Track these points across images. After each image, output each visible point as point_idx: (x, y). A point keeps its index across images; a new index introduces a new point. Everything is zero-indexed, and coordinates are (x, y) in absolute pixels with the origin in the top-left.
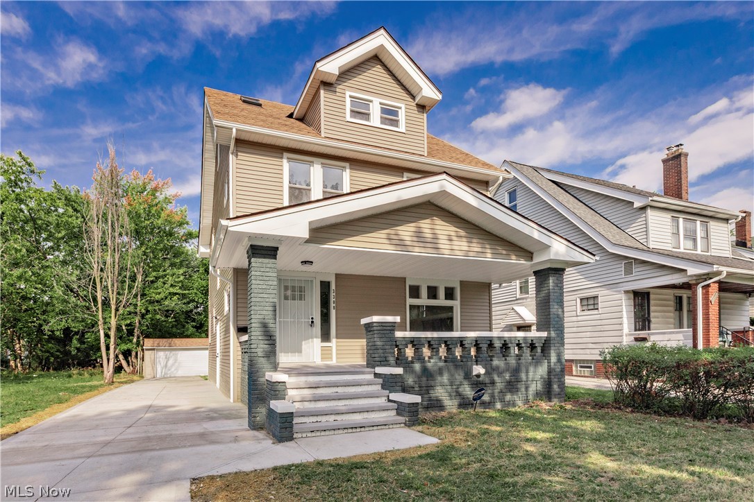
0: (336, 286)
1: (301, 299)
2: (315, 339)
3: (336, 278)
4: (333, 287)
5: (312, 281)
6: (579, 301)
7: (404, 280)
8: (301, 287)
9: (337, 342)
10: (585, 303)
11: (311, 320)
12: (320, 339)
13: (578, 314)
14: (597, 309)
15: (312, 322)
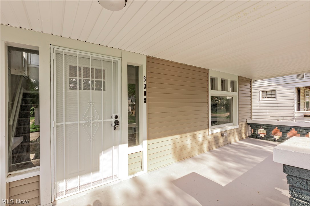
0: (148, 72)
1: (99, 89)
2: (120, 146)
3: (148, 62)
4: (143, 73)
5: (116, 63)
6: (261, 92)
7: (207, 72)
8: (98, 71)
9: (148, 145)
10: (265, 94)
11: (114, 120)
12: (127, 145)
13: (261, 100)
14: (275, 97)
15: (117, 123)
